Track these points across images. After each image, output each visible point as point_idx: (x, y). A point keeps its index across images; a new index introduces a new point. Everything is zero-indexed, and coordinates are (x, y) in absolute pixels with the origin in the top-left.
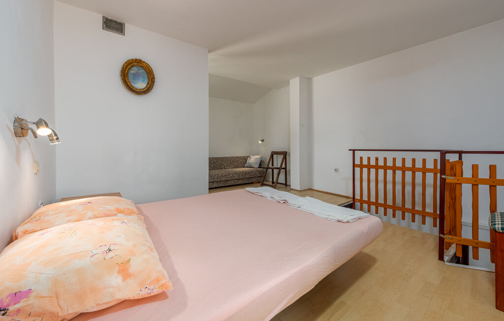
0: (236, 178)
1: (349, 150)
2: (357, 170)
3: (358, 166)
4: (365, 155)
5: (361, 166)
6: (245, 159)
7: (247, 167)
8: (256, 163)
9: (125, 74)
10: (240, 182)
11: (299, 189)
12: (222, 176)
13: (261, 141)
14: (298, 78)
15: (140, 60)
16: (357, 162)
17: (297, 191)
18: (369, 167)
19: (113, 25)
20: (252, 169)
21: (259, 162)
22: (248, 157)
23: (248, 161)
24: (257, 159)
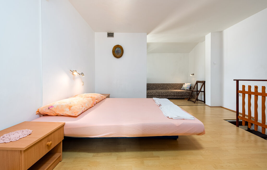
0: (172, 94)
1: (234, 80)
2: (241, 95)
3: (241, 92)
4: (247, 84)
5: (244, 92)
6: (182, 85)
7: (182, 90)
8: (187, 88)
9: (113, 52)
10: (175, 97)
11: (210, 106)
12: (164, 93)
13: (192, 74)
14: (210, 34)
15: (118, 45)
16: (240, 89)
17: (209, 106)
18: (250, 93)
19: (110, 35)
20: (184, 90)
21: (189, 87)
22: (183, 84)
23: (183, 86)
24: (188, 85)
